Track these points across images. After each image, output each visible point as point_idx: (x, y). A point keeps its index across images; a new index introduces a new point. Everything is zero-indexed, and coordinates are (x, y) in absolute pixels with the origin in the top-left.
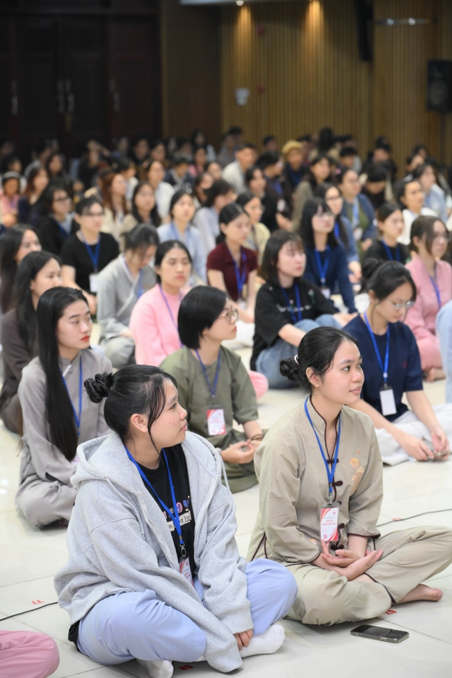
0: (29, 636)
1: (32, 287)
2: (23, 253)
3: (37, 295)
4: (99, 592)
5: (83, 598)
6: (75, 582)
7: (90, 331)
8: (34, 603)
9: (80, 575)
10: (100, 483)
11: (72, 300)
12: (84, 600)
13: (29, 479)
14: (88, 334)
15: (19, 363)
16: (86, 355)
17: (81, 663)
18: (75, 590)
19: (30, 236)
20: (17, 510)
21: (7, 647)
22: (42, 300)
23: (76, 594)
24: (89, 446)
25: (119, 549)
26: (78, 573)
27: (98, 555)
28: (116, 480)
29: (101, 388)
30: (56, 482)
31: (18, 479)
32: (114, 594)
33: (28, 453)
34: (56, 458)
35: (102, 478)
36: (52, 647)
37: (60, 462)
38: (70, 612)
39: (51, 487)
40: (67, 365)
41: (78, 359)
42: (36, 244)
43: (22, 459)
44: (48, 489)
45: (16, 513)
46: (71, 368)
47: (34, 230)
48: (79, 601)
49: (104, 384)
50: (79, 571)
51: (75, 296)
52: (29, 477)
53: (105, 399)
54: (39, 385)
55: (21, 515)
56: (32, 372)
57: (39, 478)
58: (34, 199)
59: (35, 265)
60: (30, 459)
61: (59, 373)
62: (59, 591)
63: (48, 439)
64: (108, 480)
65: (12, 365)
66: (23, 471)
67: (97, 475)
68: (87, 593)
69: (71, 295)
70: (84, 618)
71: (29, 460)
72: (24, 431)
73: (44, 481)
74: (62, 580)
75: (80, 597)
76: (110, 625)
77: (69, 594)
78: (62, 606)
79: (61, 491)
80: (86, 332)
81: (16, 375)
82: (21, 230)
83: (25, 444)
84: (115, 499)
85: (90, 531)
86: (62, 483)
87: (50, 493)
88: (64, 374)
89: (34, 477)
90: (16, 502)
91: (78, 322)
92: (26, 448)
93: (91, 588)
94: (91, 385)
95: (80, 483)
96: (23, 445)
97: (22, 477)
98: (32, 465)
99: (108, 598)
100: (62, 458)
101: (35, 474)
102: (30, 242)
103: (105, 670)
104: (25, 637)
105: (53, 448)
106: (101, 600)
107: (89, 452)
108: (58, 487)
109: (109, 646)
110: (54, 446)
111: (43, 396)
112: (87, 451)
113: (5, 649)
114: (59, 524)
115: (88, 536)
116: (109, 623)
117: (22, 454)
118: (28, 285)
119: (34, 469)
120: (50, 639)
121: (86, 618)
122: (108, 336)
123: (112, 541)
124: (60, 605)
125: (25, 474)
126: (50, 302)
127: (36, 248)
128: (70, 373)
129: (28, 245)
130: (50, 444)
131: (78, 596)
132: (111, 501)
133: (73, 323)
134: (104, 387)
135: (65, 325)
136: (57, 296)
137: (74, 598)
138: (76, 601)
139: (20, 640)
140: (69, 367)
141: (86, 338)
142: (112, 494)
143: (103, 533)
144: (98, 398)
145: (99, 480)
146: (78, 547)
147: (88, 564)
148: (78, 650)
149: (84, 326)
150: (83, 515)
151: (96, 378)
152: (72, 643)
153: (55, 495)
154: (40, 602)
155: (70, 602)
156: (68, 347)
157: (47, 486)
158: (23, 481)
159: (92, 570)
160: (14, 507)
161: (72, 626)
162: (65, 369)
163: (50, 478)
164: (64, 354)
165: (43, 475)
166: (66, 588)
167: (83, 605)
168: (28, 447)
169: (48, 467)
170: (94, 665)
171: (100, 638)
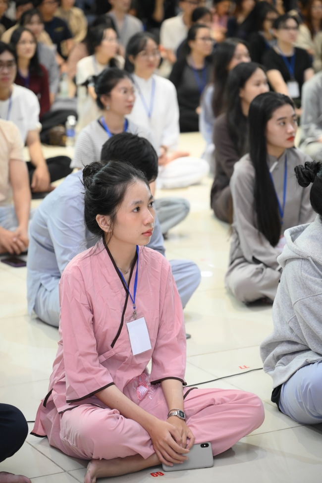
0: (239, 394)
1: (242, 95)
2: (234, 63)
3: (246, 102)
4: (300, 359)
5: (285, 365)
6: (279, 350)
7: (295, 132)
8: (241, 368)
9: (283, 344)
10: (303, 261)
11: (280, 105)
12: (286, 367)
13: (237, 261)
14: (293, 135)
15: (229, 161)
16: (291, 154)
17: (282, 422)
18: (278, 358)
19: (241, 49)
20: (226, 288)
21: (220, 402)
22: (254, 103)
23: (279, 361)
24: (295, 231)
25: (318, 320)
26: (282, 342)
27: (300, 324)
28: (317, 259)
29: (309, 174)
30: (261, 265)
31: (227, 261)
32: (314, 363)
33: (238, 239)
34: (262, 243)
35: (305, 256)
36: (259, 405)
37: (265, 247)
38: (274, 377)
39: (257, 269)
40: (274, 162)
41: (283, 157)
42: (246, 56)
43: (232, 244)
44: (255, 270)
45: (225, 291)
46: (277, 165)
47: (245, 44)
48: (282, 368)
49: (311, 171)
50: (282, 340)
51: (283, 101)
52: (238, 259)
53: (311, 184)
54: (249, 179)
55: (229, 291)
56: (243, 167)
57: (246, 261)
58: (241, 19)
59: (245, 75)
60: (239, 244)
61: (266, 169)
62: (264, 359)
63: (255, 226)
64: (310, 259)
65: (223, 163)
66: (232, 254)
67: (301, 254)
68: (289, 361)
69: (279, 100)
70: (285, 383)
71: (237, 244)
72: (234, 219)
73: (250, 263)
74: (267, 348)
75: (283, 364)
76: (310, 389)
77: (273, 362)
78: (267, 371)
79: (265, 273)
80: (291, 133)
81: (227, 171)
82: (234, 43)
83: (234, 231)
84: (315, 276)
85: (293, 303)
86: (267, 266)
87: (256, 274)
88: (271, 170)
89: (241, 260)
90: (226, 281)
91: (284, 123)
92: (235, 235)
93: (293, 356)
94: (300, 170)
95: (286, 262)
96: (233, 231)
97: (232, 259)
98: (240, 250)
99: (308, 366)
100: (268, 244)
101: (242, 257)
102: (242, 53)
103: (303, 428)
104: (235, 395)
105: (259, 235)
106: (301, 367)
107: (294, 236)
108: (263, 269)
109: (308, 407)
110: (261, 234)
111: (252, 188)
112: (293, 236)
113: (218, 404)
114: (263, 302)
115: (292, 308)
116: (309, 387)
117: (232, 239)
118: (237, 93)
119: (242, 253)
120: (257, 398)
121: (288, 382)
122: (309, 140)
123: (312, 312)
124: (265, 370)
125: (234, 257)
126: (261, 105)
127: (246, 60)
128: (276, 169)
129: (239, 58)
130: (257, 231)
131: (281, 363)
132: (312, 277)
133: (280, 124)
134: (312, 174)
135: (273, 127)
136: (266, 101)
137: (277, 364)
138: (279, 368)
139: (231, 397)
140: (276, 164)
141: (292, 139)
142: (313, 272)
143: (305, 305)
144: (305, 182)
145: (302, 259)
146: (281, 319)
147: (290, 334)
148: (280, 410)
149: (290, 128)
150: (288, 290)
151: (306, 165)
152: (275, 404)
153: (260, 277)
154: (246, 367)
155: (273, 368)
156: (276, 146)
157: (253, 268)
158: (232, 263)
159: (294, 339)
160: (222, 285)
161: (275, 389)
162: (272, 165)
163: (256, 261)
164: (272, 152)
165: (250, 258)
166: (271, 355)
167: (285, 371)
168: (237, 233)
169: (255, 251)
170: (294, 424)
171: (300, 401)
